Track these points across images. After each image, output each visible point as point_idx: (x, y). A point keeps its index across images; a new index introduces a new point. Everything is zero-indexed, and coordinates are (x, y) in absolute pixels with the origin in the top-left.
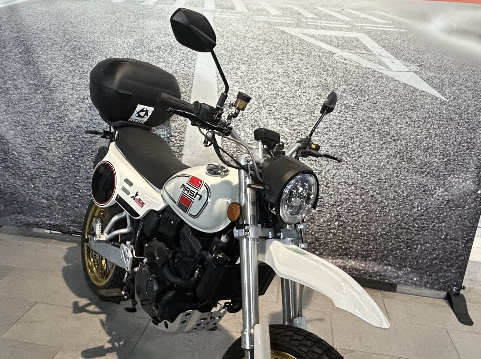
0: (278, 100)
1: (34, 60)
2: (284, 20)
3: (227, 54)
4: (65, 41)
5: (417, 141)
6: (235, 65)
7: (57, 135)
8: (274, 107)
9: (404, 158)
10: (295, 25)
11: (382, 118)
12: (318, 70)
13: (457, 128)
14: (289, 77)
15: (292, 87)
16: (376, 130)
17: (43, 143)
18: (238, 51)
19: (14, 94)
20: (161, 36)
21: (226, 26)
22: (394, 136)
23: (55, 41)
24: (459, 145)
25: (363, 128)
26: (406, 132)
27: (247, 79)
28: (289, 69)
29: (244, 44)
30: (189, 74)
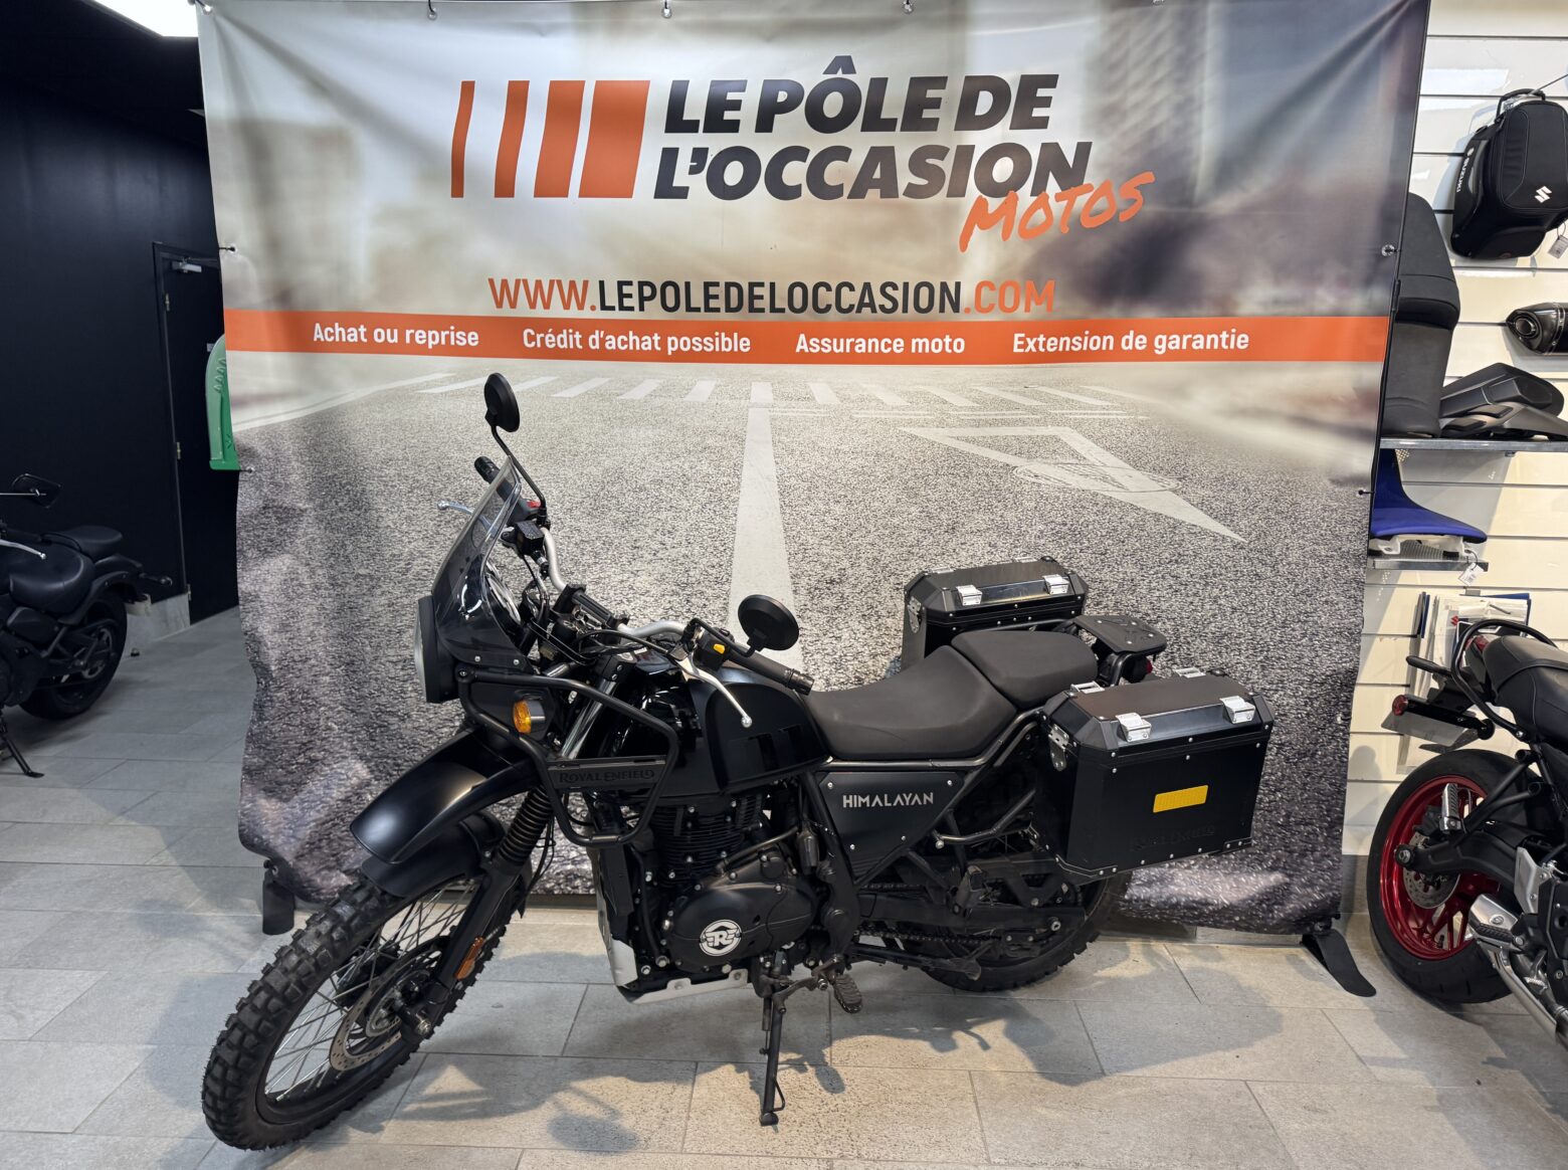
2: (915, 415)
3: (802, 486)
5: (1197, 623)
6: (821, 506)
10: (935, 424)
12: (987, 500)
13: (1273, 592)
14: (930, 518)
15: (940, 537)
17: (390, 702)
18: (825, 478)
20: (662, 458)
21: (797, 433)
24: (1284, 627)
27: (846, 530)
28: (930, 505)
29: (837, 465)
30: (725, 528)
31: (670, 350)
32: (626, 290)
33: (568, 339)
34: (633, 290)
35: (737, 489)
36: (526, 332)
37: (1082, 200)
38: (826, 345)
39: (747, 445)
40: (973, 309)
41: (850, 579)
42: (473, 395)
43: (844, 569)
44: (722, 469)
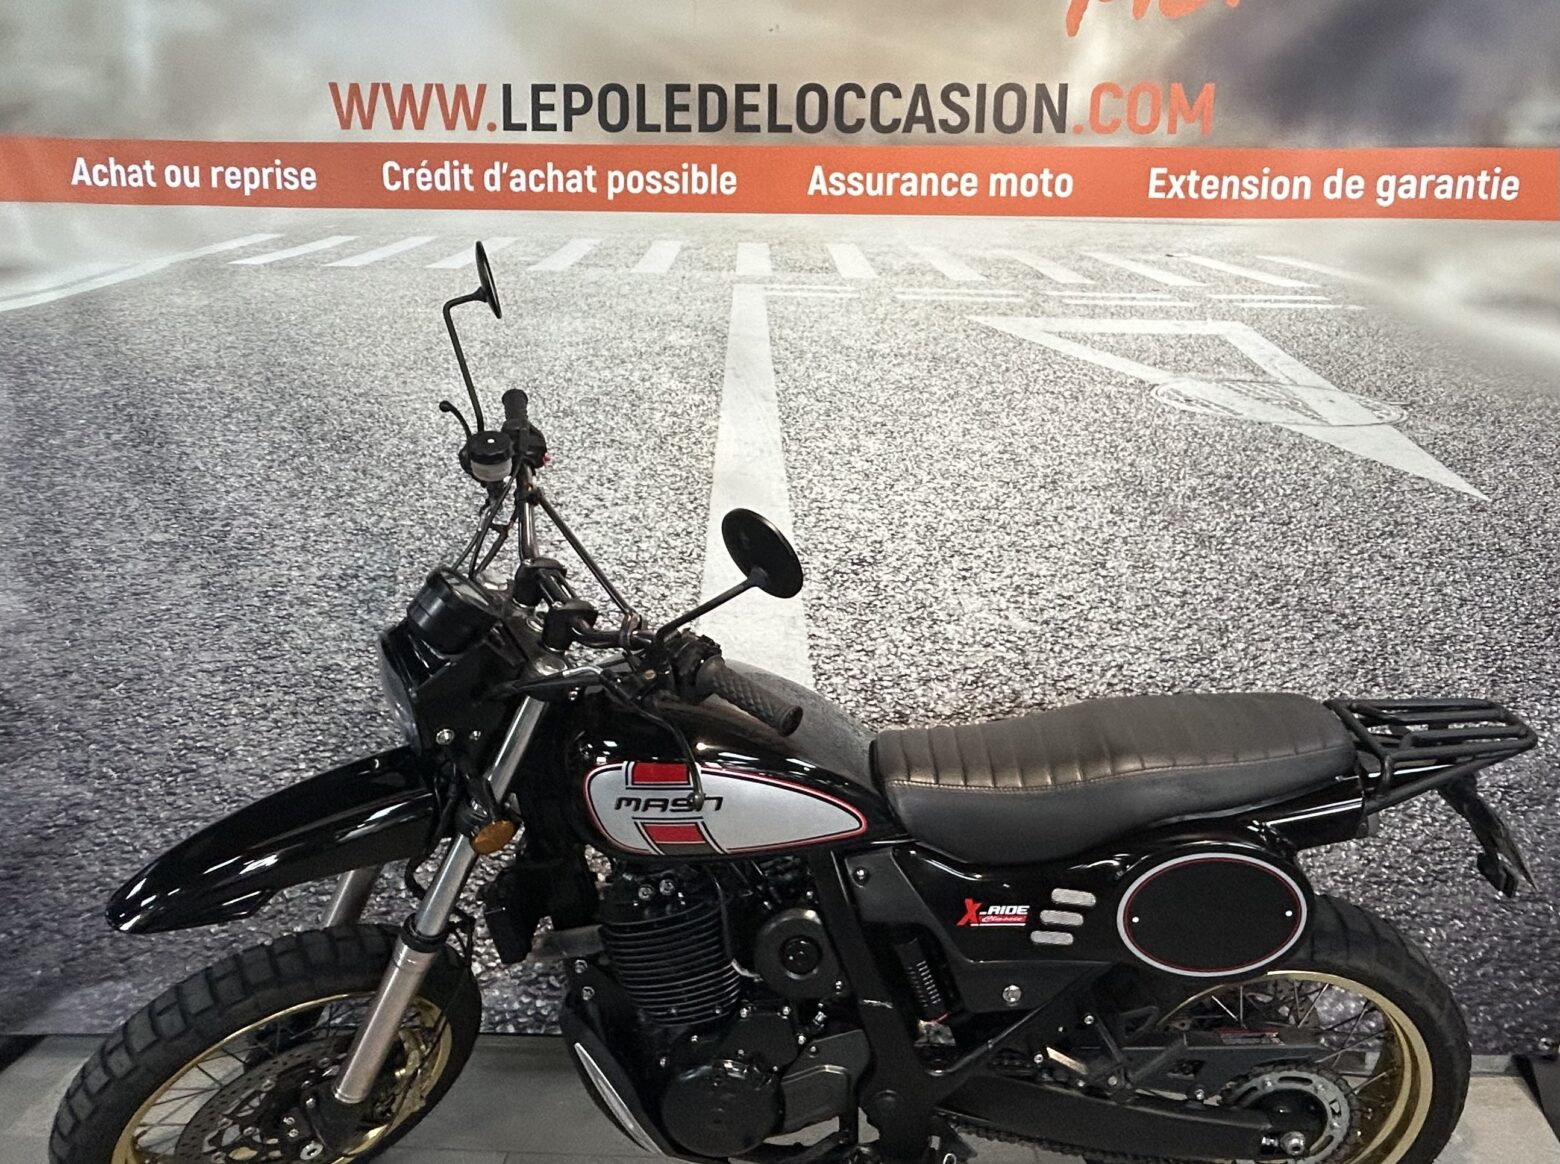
0: (989, 535)
1: (167, 466)
2: (993, 296)
3: (815, 408)
4: (271, 399)
5: (1411, 624)
6: (846, 441)
7: (253, 703)
8: (979, 557)
9: (1376, 676)
10: (1024, 311)
11: (1308, 566)
12: (1109, 438)
13: (1519, 575)
14: (1017, 463)
15: (1031, 495)
16: (1293, 602)
17: (201, 733)
18: (854, 396)
19: (96, 578)
20: (598, 363)
21: (809, 325)
22: (1344, 616)
23: (238, 400)
24: (1526, 624)
25: (1255, 600)
26: (1381, 599)
27: (884, 479)
28: (1016, 441)
29: (871, 375)
30: (697, 474)
31: (612, 191)
32: (545, 98)
33: (451, 177)
34: (556, 98)
35: (715, 412)
36: (386, 166)
38: (856, 184)
39: (731, 342)
40: (1088, 127)
41: (889, 560)
42: (313, 267)
43: (880, 542)
44: (694, 381)
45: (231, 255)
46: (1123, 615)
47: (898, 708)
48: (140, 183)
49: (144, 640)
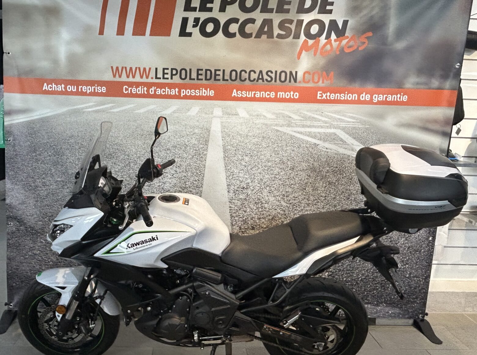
0: (276, 182)
1: (63, 161)
2: (278, 122)
3: (232, 149)
6: (240, 157)
8: (274, 187)
10: (286, 126)
12: (307, 158)
14: (284, 164)
15: (287, 171)
18: (242, 146)
19: (42, 190)
20: (177, 137)
21: (231, 128)
23: (82, 144)
27: (249, 167)
28: (284, 158)
29: (247, 141)
30: (201, 166)
31: (182, 95)
32: (166, 71)
33: (141, 90)
34: (169, 71)
35: (207, 150)
36: (124, 87)
37: (344, 42)
38: (244, 94)
39: (211, 131)
40: (302, 82)
41: (251, 187)
42: (104, 112)
43: (248, 183)
44: (201, 142)
45: (83, 108)
46: (310, 202)
47: (252, 226)
48: (60, 90)
49: (54, 206)
